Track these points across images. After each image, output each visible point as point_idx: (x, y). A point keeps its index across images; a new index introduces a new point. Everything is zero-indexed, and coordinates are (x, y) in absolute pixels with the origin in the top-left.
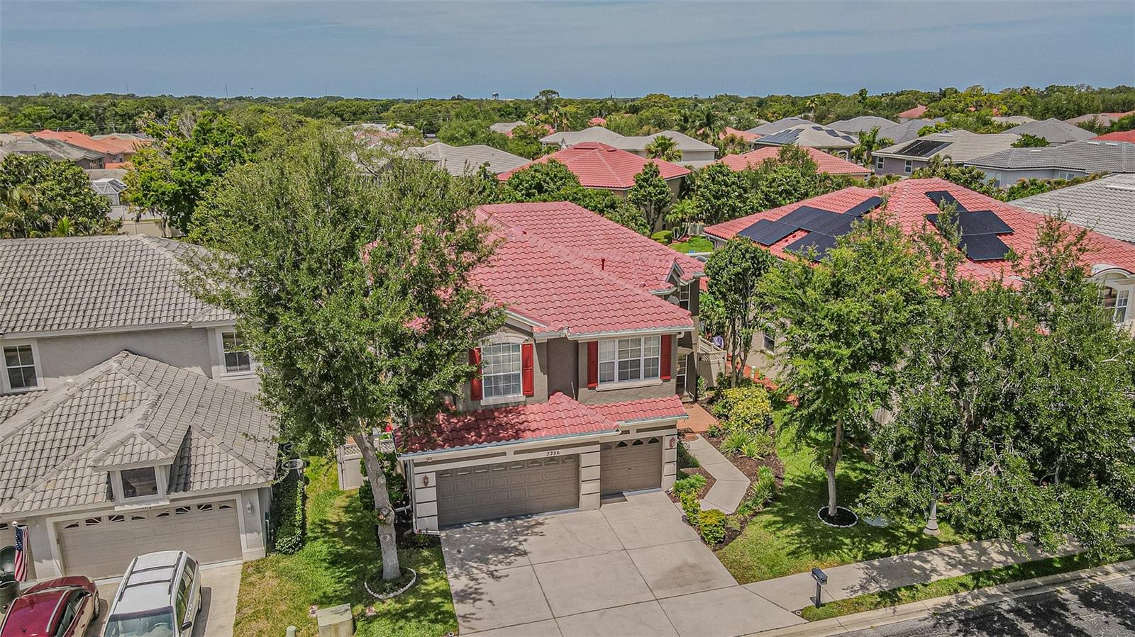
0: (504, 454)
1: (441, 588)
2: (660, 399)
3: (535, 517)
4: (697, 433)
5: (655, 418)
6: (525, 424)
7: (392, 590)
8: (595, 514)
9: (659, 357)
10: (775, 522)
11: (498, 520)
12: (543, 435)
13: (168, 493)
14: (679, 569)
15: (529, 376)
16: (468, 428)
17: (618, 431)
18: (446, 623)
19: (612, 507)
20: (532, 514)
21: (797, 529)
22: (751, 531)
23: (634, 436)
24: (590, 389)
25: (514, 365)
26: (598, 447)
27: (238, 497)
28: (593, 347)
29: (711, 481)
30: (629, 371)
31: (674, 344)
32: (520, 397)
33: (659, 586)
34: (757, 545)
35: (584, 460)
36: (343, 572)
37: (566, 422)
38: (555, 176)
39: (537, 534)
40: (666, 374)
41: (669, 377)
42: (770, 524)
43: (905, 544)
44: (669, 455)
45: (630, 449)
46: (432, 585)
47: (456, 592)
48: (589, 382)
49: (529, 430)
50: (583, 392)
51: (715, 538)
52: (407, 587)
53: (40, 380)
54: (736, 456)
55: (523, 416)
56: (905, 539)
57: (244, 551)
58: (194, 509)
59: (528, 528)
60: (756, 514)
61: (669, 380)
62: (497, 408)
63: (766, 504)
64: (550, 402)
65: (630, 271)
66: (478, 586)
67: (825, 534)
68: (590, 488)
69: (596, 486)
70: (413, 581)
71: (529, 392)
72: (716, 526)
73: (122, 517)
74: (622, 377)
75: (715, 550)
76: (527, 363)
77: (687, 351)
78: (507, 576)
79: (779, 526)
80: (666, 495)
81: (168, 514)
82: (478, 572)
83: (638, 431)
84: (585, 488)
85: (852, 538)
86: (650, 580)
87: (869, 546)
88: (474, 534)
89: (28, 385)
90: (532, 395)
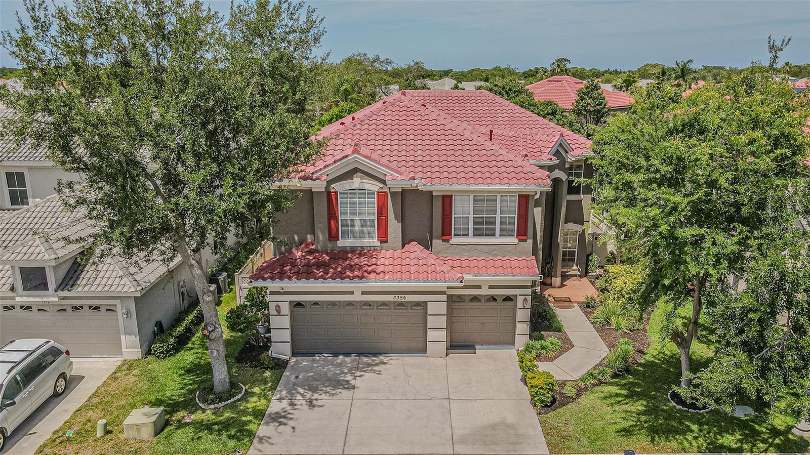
0: (352, 293)
1: (259, 408)
2: (515, 258)
3: (382, 357)
4: (575, 302)
5: (505, 275)
6: (374, 267)
7: (213, 402)
8: (441, 362)
9: (516, 216)
10: (617, 395)
11: (347, 354)
12: (386, 278)
13: (56, 291)
14: (494, 427)
15: (383, 222)
16: (319, 265)
17: (461, 282)
18: (239, 440)
19: (457, 357)
20: (380, 354)
21: (639, 406)
22: (587, 400)
23: (485, 291)
24: (444, 241)
25: (370, 210)
26: (444, 297)
27: (118, 302)
28: (447, 200)
29: (567, 345)
30: (484, 227)
31: (531, 203)
32: (375, 241)
33: (463, 440)
34: (587, 414)
35: (431, 308)
36: (191, 380)
37: (413, 269)
38: (510, 90)
39: (375, 371)
40: (522, 233)
41: (524, 237)
42: (610, 396)
43: (764, 441)
44: (523, 314)
45: (483, 305)
46: (253, 403)
47: (270, 414)
48: (443, 234)
49: (375, 272)
50: (437, 243)
51: (542, 401)
52: (229, 401)
53: (30, 200)
54: (604, 327)
55: (374, 259)
56: (766, 436)
57: (124, 350)
58: (86, 308)
59: (369, 365)
60: (601, 383)
61: (525, 240)
62: (353, 250)
63: (615, 376)
64: (404, 250)
65: (518, 144)
66: (291, 412)
67: (669, 415)
68: (437, 336)
69: (442, 335)
70: (239, 396)
71: (383, 238)
72: (542, 388)
73: (31, 308)
74: (477, 234)
75: (539, 414)
76: (382, 211)
77: (577, 228)
78: (322, 407)
79: (620, 399)
80: (516, 353)
81: (66, 310)
82: (301, 398)
83: (490, 287)
84: (431, 335)
85: (701, 424)
86: (458, 432)
87: (719, 437)
88: (322, 364)
89: (22, 204)
90: (386, 242)
